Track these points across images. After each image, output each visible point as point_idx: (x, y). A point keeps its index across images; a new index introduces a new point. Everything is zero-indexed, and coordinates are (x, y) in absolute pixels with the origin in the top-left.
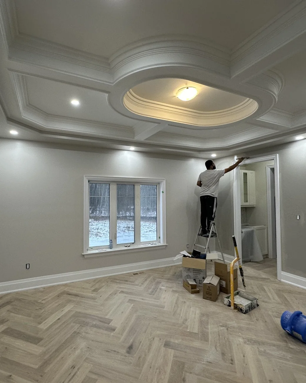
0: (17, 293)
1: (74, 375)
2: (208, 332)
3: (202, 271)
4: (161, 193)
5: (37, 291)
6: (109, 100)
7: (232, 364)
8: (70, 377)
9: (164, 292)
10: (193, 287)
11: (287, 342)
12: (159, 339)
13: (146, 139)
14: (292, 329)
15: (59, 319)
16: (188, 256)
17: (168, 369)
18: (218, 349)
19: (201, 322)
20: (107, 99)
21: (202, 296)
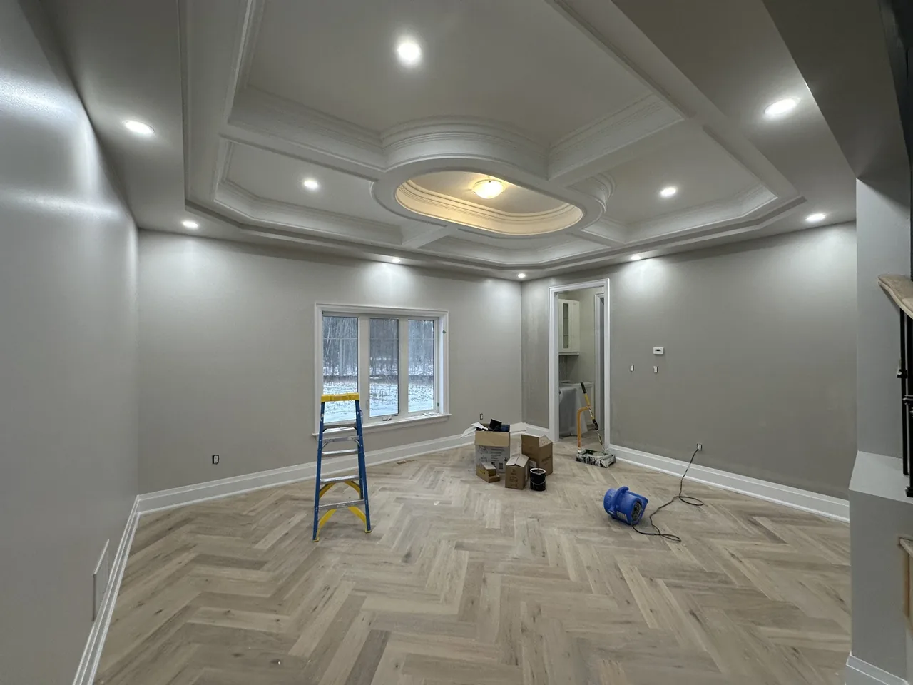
0: (198, 505)
1: (330, 598)
2: (513, 527)
3: (503, 450)
4: (442, 334)
5: (235, 499)
6: (374, 191)
7: (544, 556)
8: (325, 599)
9: (449, 483)
10: (492, 473)
11: (609, 526)
12: (447, 542)
13: (422, 247)
14: (616, 510)
15: (286, 534)
16: (483, 429)
17: (463, 572)
18: (526, 543)
19: (504, 515)
20: (371, 189)
21: (504, 485)
